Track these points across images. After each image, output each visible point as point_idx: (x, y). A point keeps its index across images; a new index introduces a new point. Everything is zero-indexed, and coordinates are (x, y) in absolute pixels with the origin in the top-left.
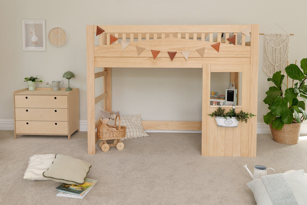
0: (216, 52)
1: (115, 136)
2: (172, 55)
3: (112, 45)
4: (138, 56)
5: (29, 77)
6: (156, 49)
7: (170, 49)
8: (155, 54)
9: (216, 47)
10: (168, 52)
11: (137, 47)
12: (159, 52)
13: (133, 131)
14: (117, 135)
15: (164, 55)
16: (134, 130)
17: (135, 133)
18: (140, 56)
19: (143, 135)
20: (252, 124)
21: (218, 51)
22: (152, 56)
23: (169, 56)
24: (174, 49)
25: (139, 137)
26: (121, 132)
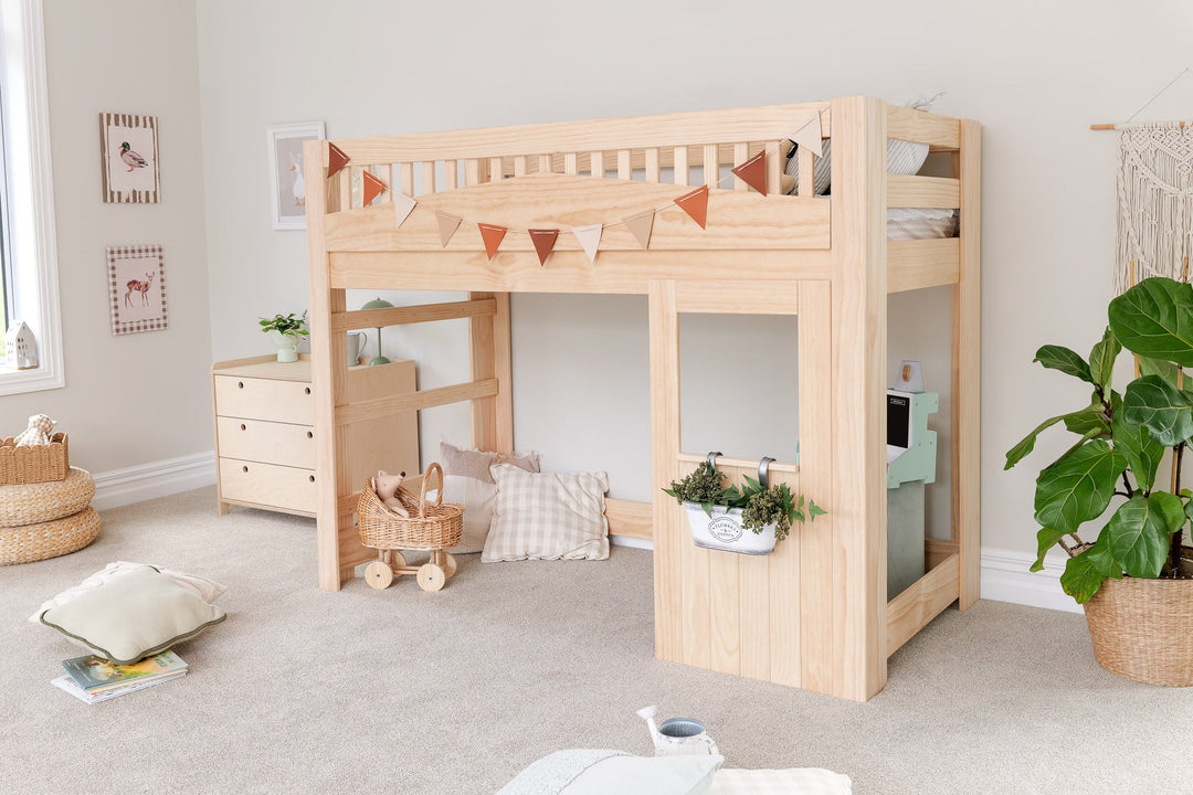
0: (693, 226)
1: (405, 536)
2: (545, 243)
3: (370, 211)
4: (440, 247)
5: (271, 317)
6: (494, 219)
7: (536, 221)
8: (493, 237)
9: (695, 206)
10: (531, 231)
11: (437, 213)
12: (504, 231)
13: (541, 534)
14: (415, 535)
15: (519, 243)
16: (548, 528)
17: (547, 543)
18: (448, 247)
19: (581, 553)
20: (844, 552)
21: (702, 222)
22: (484, 248)
23: (534, 248)
24: (550, 218)
25: (568, 557)
26: (428, 528)
